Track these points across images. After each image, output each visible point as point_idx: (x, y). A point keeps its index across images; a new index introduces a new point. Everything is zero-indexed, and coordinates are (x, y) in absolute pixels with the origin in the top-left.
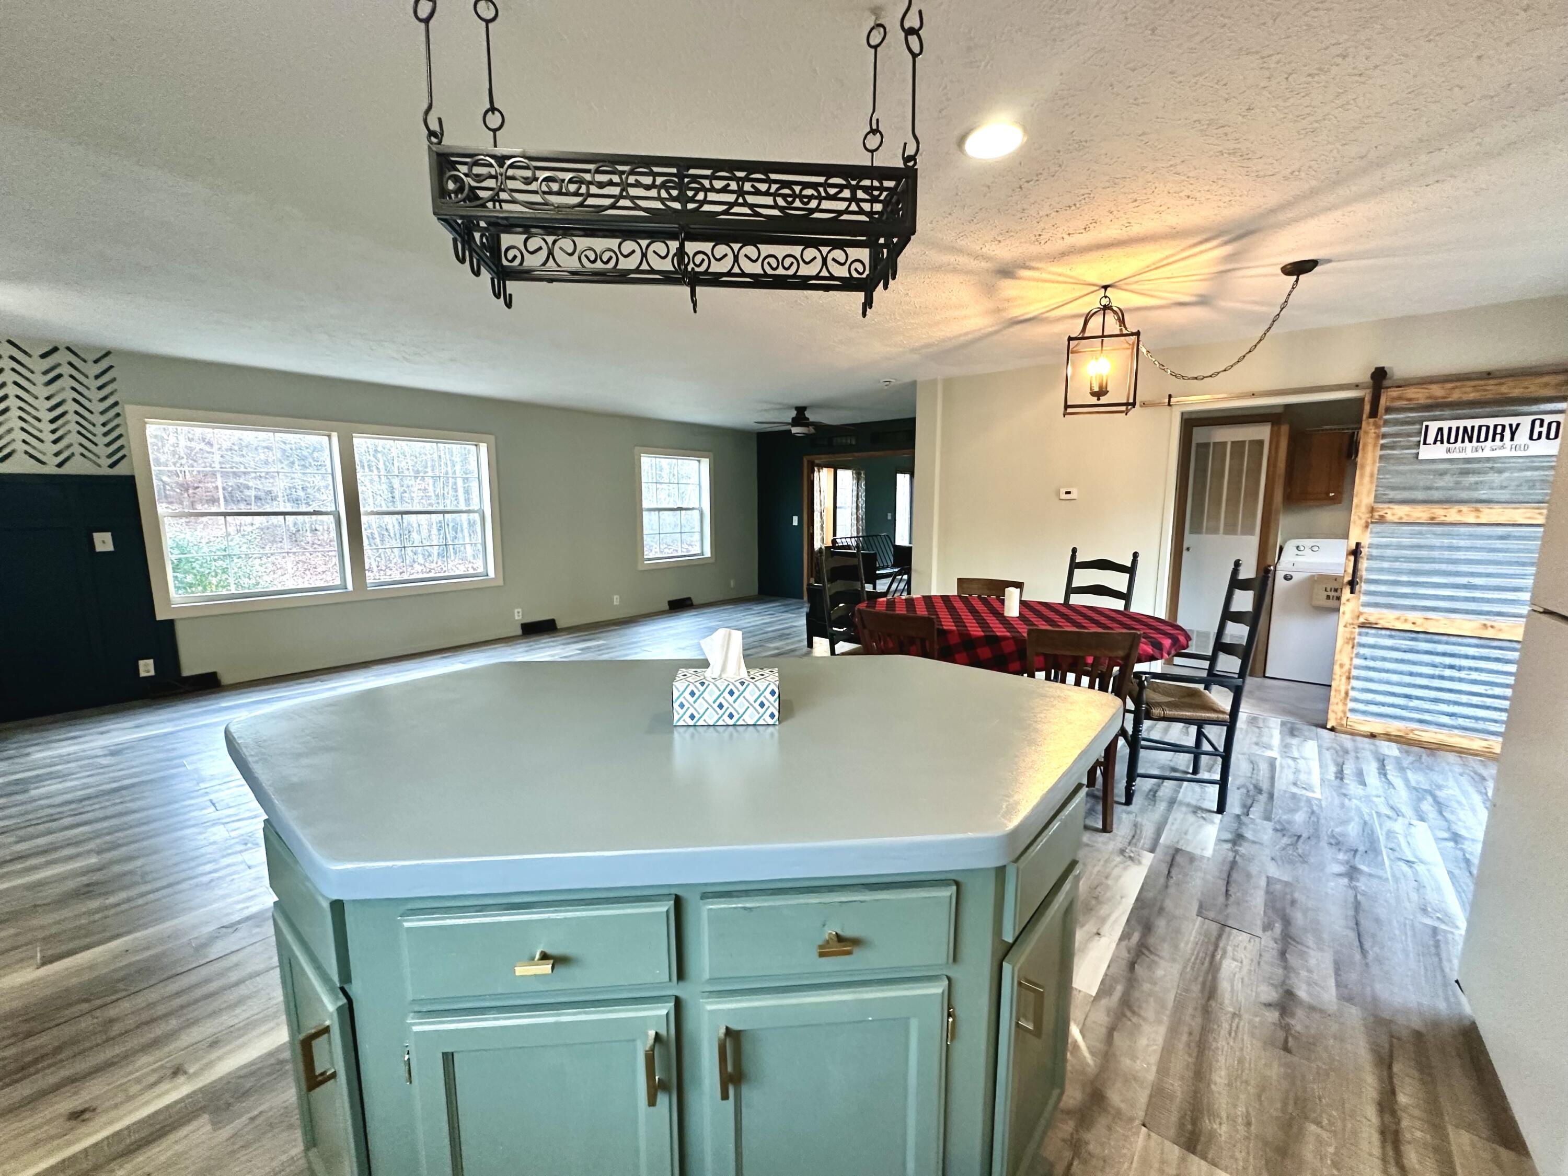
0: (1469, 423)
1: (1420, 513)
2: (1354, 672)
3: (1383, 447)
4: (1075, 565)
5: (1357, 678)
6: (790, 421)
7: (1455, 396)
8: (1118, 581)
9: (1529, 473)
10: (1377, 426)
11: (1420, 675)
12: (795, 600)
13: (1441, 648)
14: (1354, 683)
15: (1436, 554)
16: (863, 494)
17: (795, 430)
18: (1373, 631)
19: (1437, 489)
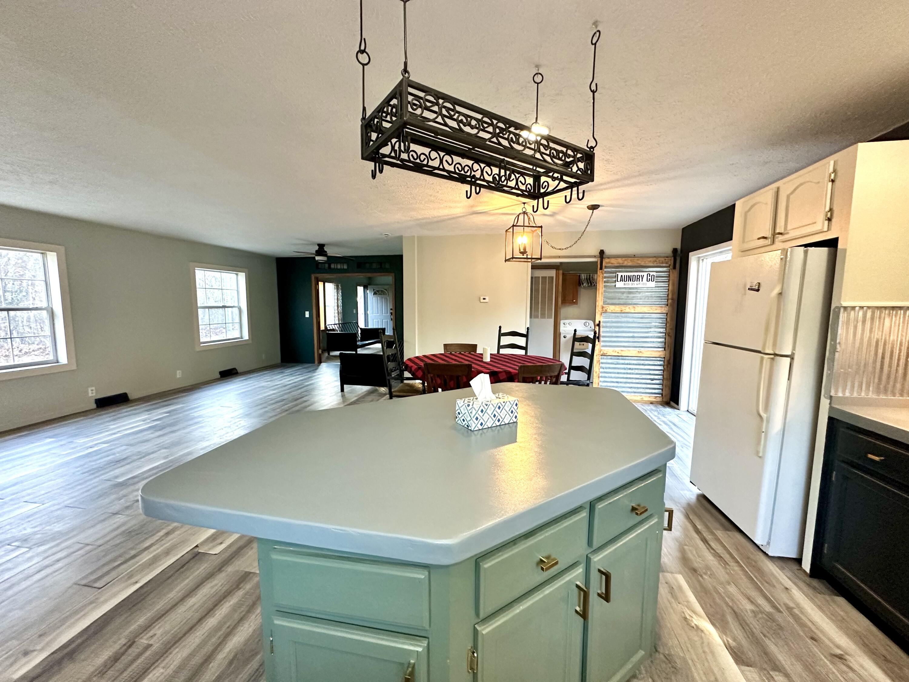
0: (630, 274)
1: (617, 309)
2: (601, 375)
3: (605, 282)
4: (501, 335)
5: (602, 377)
6: (314, 252)
7: (626, 263)
8: (521, 341)
9: (647, 294)
10: (603, 274)
11: (621, 373)
12: (310, 365)
13: (627, 362)
14: (601, 379)
15: (623, 325)
16: (340, 298)
17: (317, 258)
18: (605, 357)
19: (622, 299)
